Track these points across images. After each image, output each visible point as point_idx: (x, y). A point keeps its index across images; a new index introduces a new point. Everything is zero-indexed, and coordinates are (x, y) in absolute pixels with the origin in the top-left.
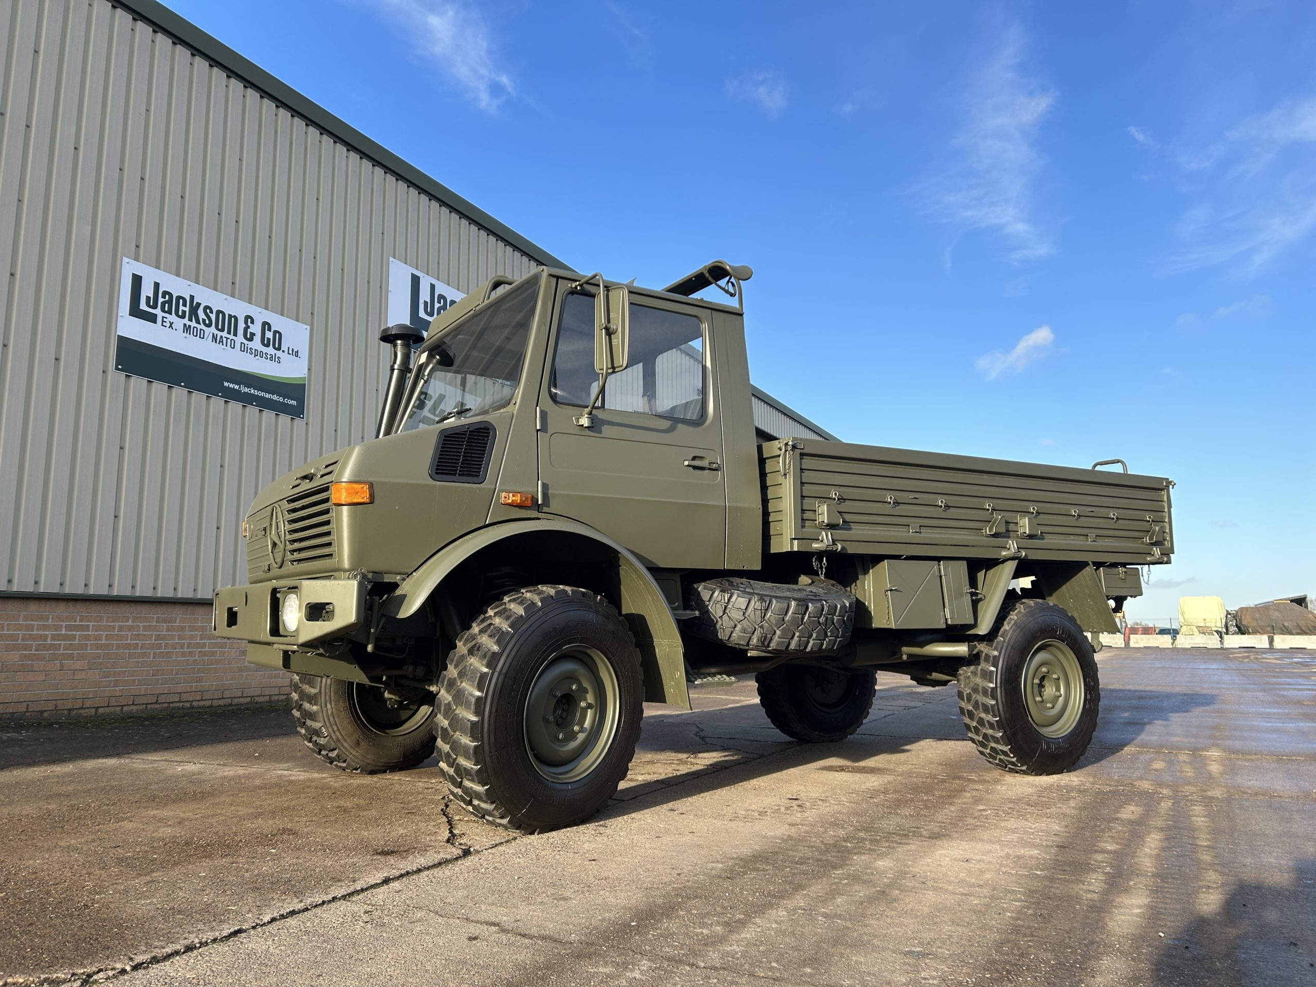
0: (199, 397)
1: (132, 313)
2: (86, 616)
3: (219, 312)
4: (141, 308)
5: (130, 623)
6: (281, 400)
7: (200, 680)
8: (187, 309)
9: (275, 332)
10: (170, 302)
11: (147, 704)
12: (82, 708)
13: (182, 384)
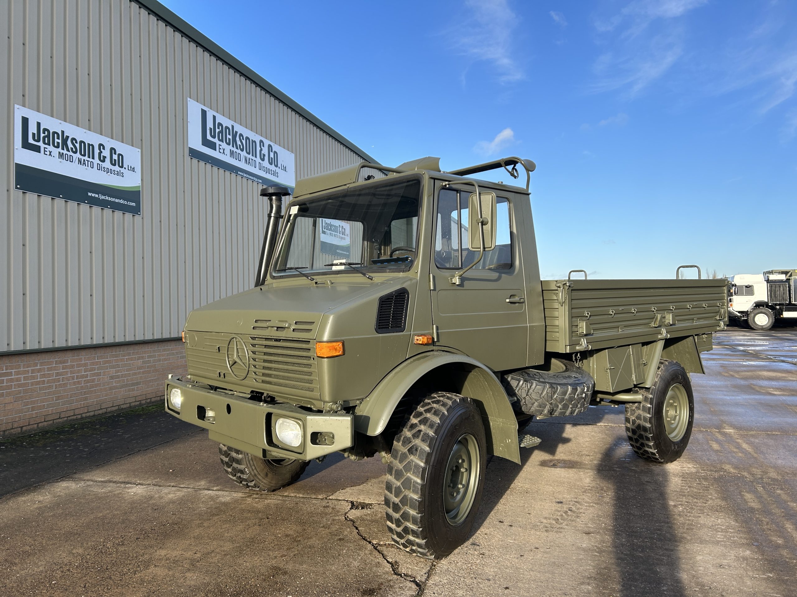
0: (72, 204)
1: (23, 147)
2: (10, 366)
3: (81, 142)
4: (29, 142)
5: (38, 367)
6: (126, 203)
7: (86, 399)
8: (60, 141)
9: (119, 155)
10: (48, 136)
11: (53, 420)
12: (12, 429)
13: (61, 196)
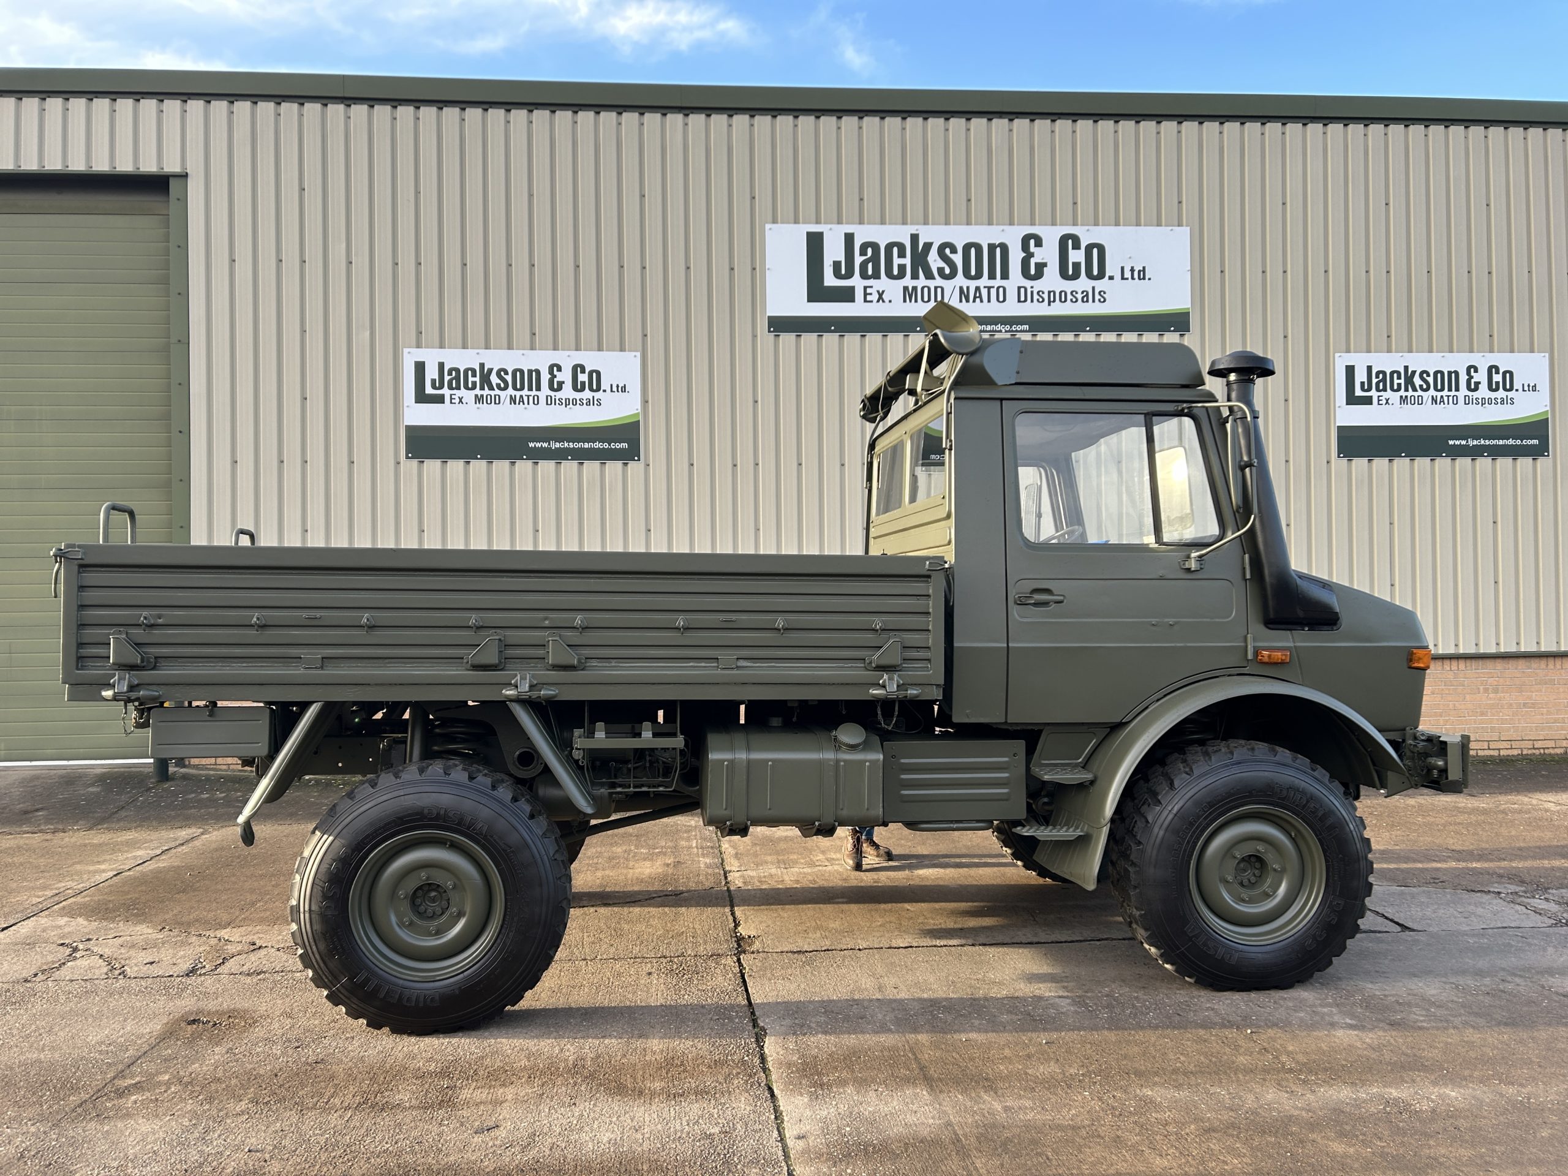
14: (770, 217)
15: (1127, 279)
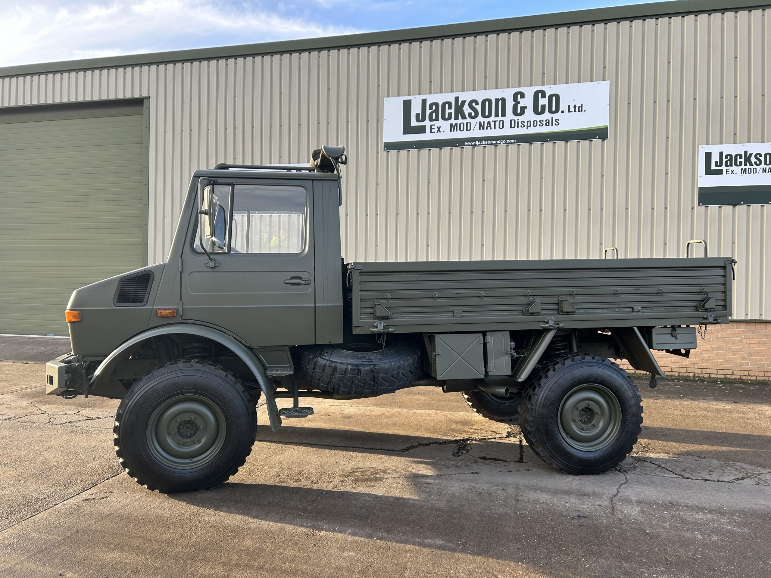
14: (386, 94)
15: (572, 112)
